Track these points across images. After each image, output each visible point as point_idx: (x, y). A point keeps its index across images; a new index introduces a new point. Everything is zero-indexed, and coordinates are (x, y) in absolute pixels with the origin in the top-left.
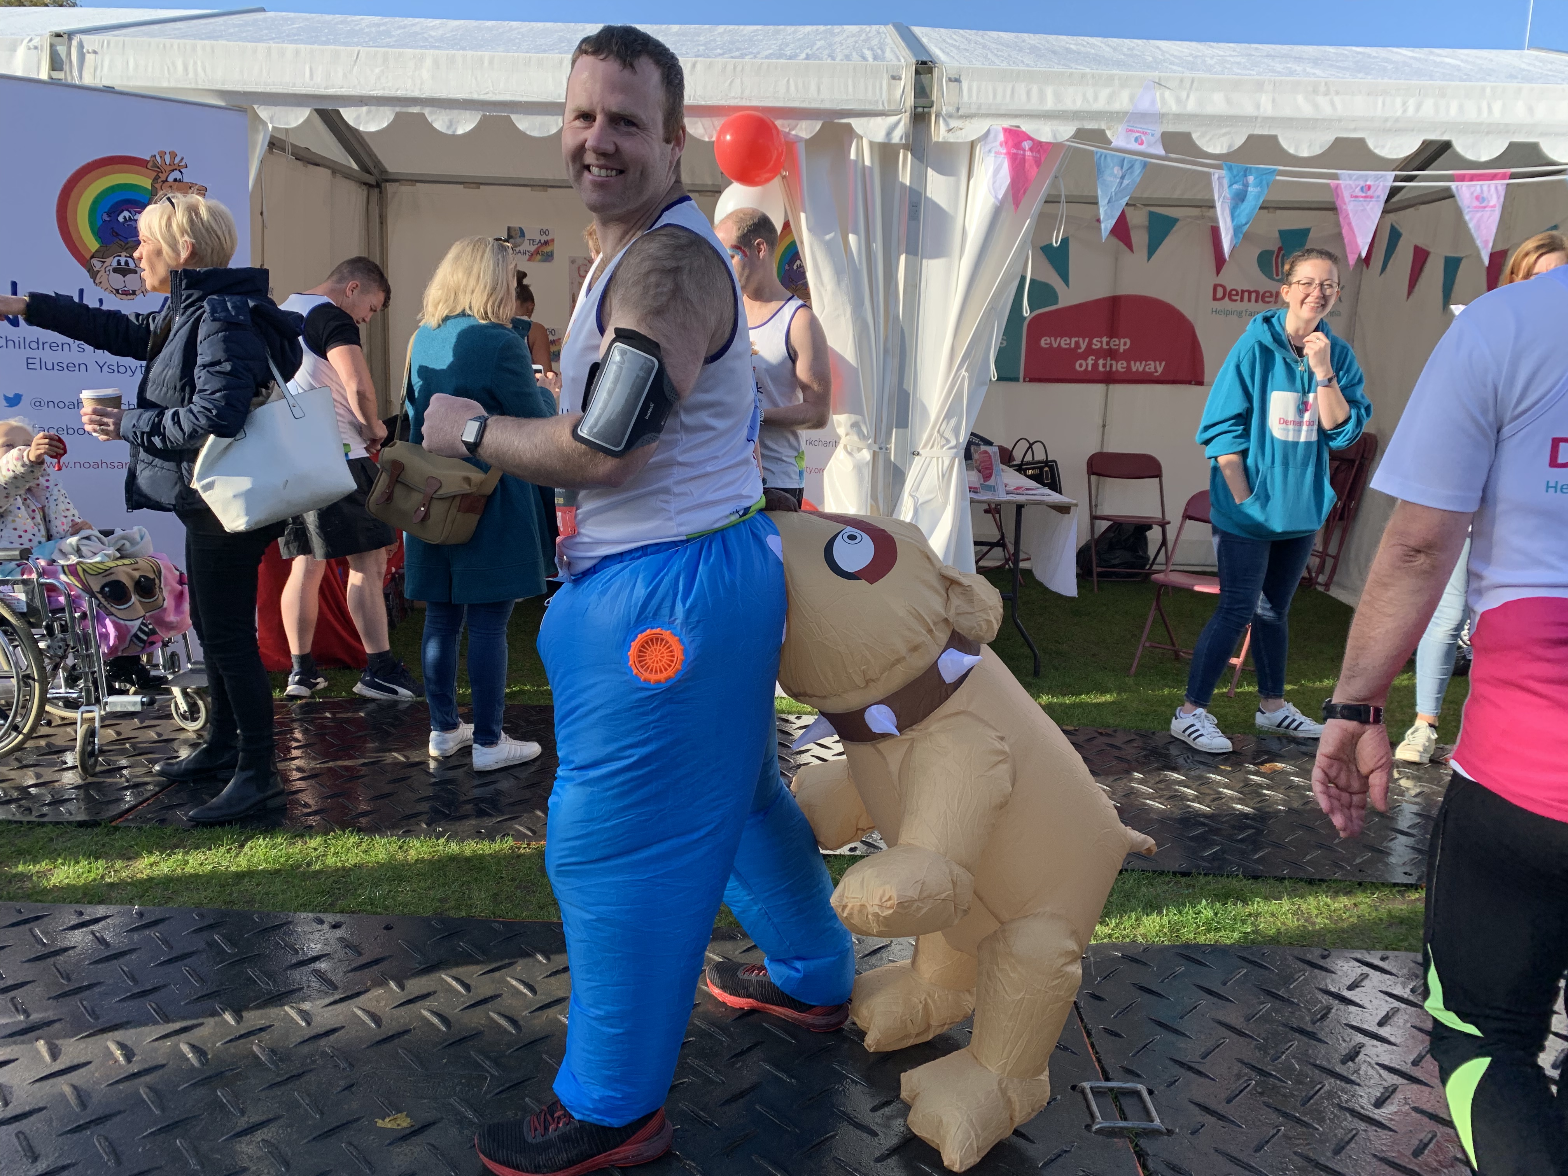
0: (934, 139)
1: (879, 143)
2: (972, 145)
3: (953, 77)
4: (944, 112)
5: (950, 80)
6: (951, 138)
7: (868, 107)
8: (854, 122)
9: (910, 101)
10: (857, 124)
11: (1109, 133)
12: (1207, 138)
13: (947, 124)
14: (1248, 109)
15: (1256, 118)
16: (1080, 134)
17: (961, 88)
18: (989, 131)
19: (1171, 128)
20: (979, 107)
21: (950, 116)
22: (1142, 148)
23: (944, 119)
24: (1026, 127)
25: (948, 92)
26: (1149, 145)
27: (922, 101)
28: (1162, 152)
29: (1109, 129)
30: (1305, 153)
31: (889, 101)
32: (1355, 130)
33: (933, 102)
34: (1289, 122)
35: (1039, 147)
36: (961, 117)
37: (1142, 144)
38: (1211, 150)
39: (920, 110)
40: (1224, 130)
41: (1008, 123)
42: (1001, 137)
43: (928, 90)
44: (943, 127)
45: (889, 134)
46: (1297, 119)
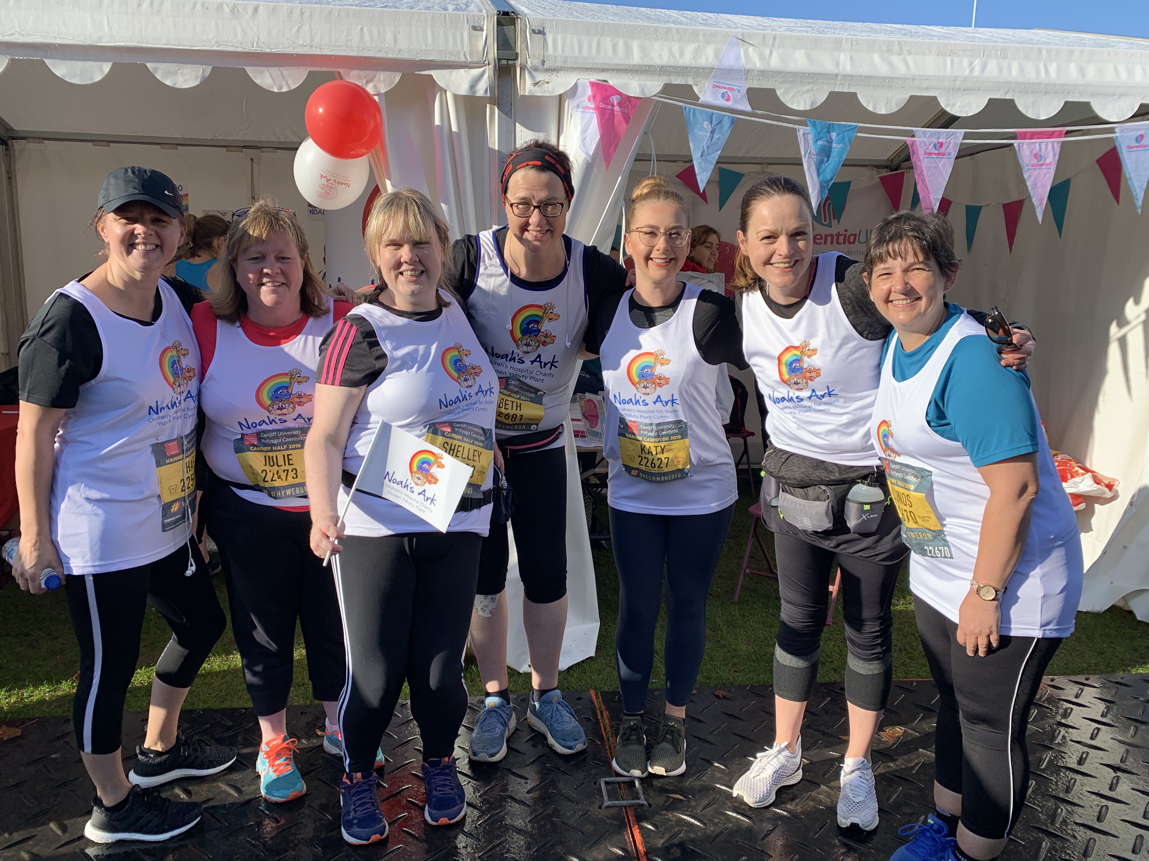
0: (521, 93)
1: (464, 96)
2: (561, 98)
3: (536, 29)
4: (529, 65)
5: (534, 31)
6: (538, 92)
7: (449, 58)
8: (437, 75)
9: (493, 53)
10: (438, 76)
11: (696, 89)
12: (791, 95)
13: (533, 77)
14: (829, 67)
15: (837, 75)
16: (668, 89)
17: (545, 40)
18: (576, 84)
19: (756, 85)
20: (565, 62)
21: (536, 69)
22: (729, 104)
23: (530, 72)
24: (614, 81)
25: (532, 44)
26: (736, 101)
27: (506, 53)
28: (748, 108)
29: (696, 85)
30: (883, 111)
31: (471, 54)
32: (927, 89)
33: (517, 54)
34: (868, 80)
35: (627, 101)
36: (547, 70)
37: (728, 99)
38: (794, 106)
39: (504, 62)
40: (807, 87)
41: (595, 77)
42: (589, 92)
43: (512, 42)
44: (529, 82)
45: (473, 86)
46: (875, 77)
